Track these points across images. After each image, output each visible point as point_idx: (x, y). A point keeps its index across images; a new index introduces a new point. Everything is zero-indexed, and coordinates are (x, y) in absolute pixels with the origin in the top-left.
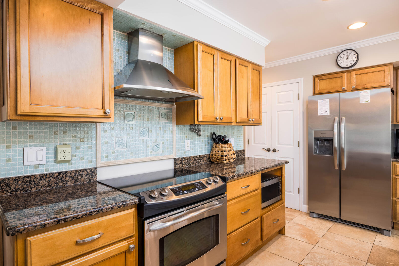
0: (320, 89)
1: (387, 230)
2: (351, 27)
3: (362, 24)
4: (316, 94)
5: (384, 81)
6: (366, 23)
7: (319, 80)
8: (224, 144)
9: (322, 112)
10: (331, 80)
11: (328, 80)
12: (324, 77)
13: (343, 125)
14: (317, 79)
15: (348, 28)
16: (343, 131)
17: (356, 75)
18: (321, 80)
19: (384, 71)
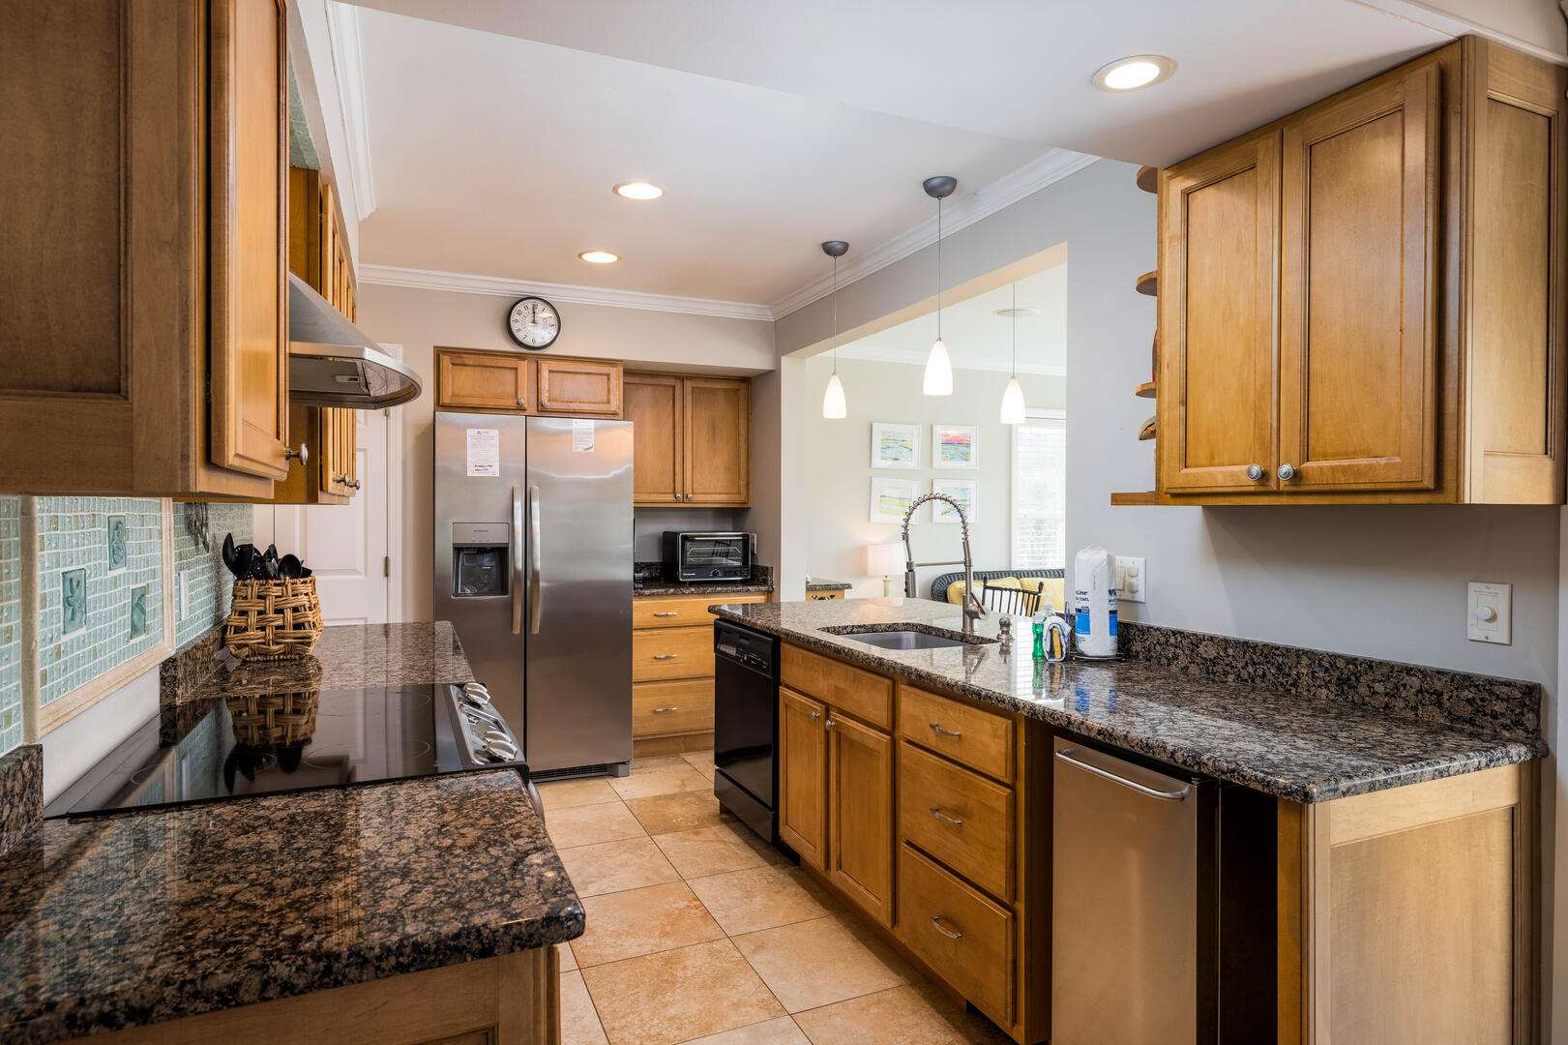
0: (456, 392)
1: (623, 763)
2: (587, 257)
3: (611, 258)
4: (443, 406)
5: (609, 402)
6: (619, 258)
7: (453, 364)
8: (302, 580)
9: (478, 467)
10: (487, 373)
11: (478, 370)
12: (468, 359)
13: (536, 505)
14: (446, 360)
15: (580, 256)
16: (536, 523)
17: (550, 371)
18: (459, 365)
19: (608, 375)
